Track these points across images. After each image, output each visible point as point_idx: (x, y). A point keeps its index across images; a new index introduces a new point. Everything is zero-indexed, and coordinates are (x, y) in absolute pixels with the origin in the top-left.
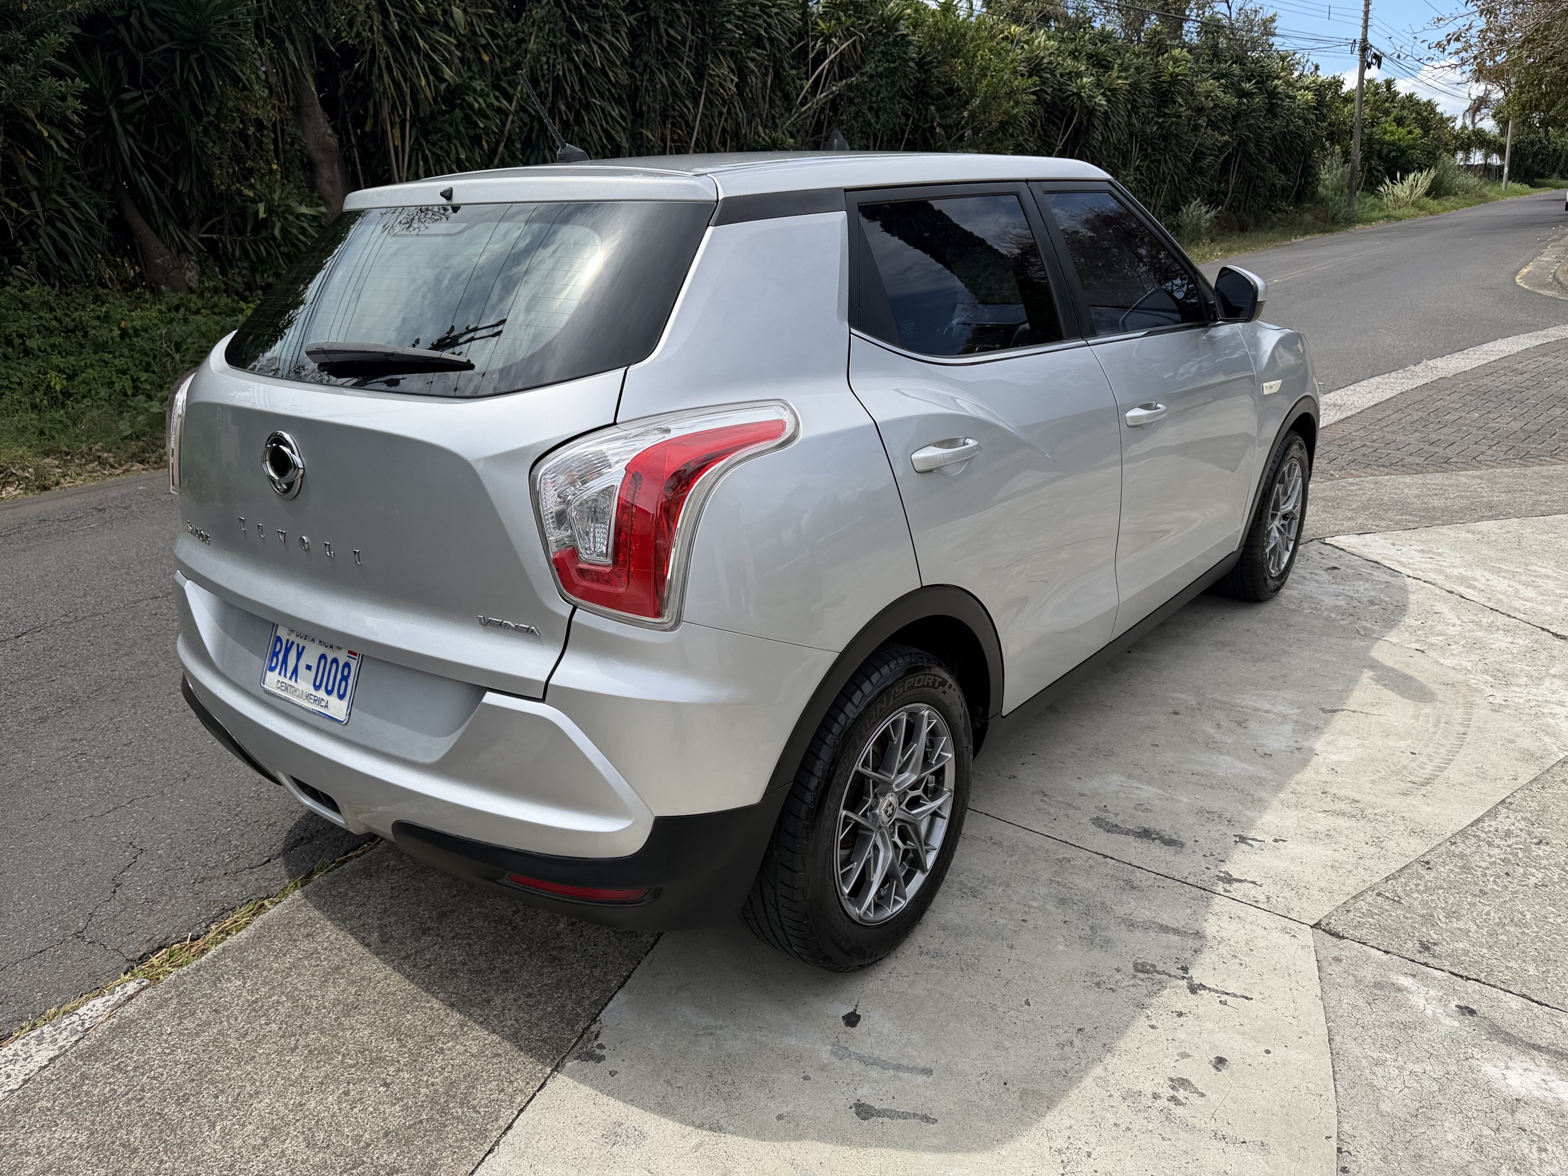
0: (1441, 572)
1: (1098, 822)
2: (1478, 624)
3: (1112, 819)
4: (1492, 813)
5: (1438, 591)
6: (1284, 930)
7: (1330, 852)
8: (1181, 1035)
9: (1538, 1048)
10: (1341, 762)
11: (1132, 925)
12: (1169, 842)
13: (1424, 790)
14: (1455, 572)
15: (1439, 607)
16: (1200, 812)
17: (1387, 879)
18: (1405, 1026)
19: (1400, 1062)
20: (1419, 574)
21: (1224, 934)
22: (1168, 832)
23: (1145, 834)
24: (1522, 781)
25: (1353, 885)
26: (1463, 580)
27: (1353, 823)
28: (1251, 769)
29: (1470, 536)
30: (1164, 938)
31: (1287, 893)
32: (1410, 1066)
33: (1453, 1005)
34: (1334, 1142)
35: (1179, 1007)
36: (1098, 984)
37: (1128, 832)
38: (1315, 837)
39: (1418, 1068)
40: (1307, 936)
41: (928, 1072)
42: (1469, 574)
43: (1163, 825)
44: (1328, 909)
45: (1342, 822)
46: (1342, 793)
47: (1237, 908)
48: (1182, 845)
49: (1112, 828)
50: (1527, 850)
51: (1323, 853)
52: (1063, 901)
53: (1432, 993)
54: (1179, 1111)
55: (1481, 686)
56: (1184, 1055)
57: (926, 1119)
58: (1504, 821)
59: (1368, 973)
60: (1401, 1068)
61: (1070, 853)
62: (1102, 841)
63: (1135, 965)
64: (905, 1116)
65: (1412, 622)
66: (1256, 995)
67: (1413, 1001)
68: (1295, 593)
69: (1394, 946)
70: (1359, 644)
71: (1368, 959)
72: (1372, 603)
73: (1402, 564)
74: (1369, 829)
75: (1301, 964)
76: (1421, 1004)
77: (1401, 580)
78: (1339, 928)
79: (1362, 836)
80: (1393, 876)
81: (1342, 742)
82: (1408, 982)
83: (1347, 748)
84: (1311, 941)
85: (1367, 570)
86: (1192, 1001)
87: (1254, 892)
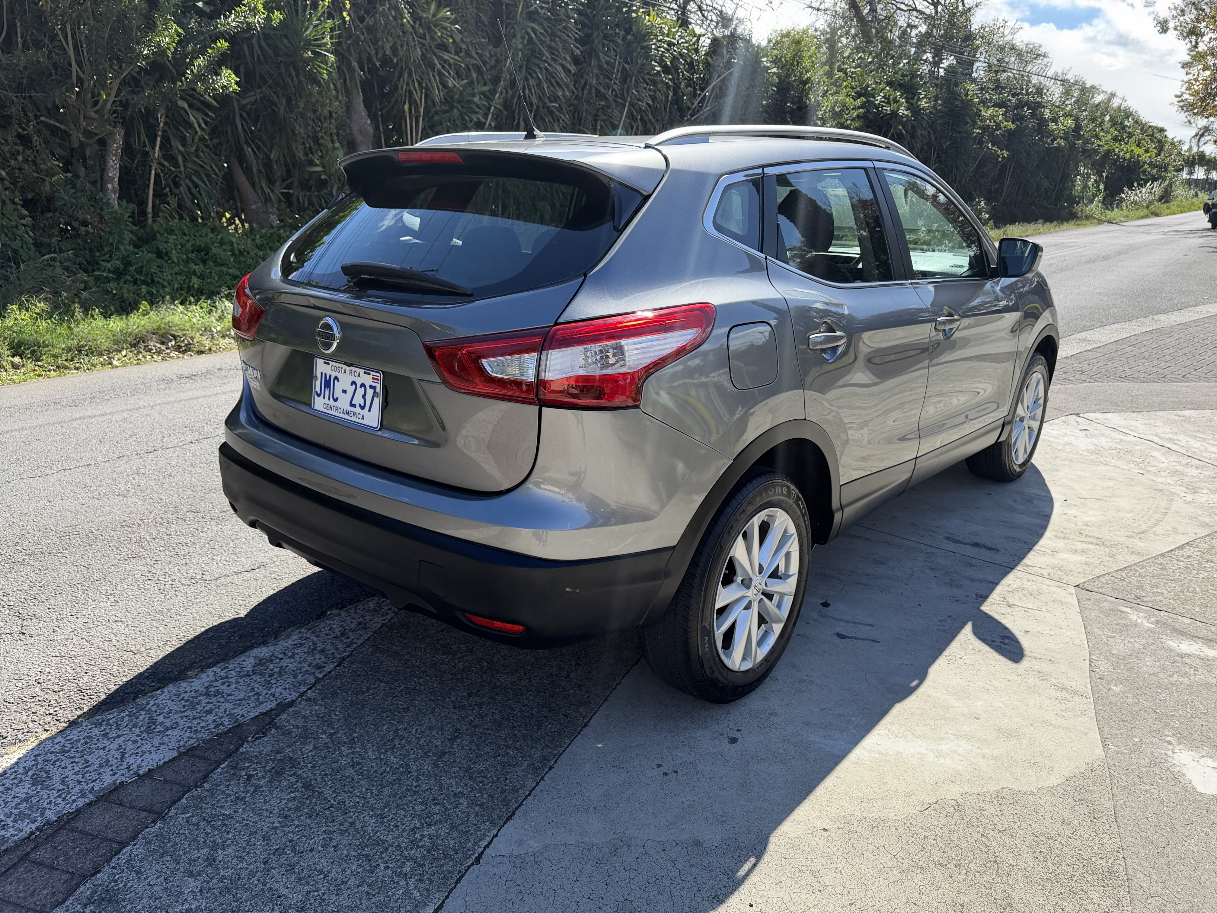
0: (1157, 436)
1: (947, 538)
2: (1180, 463)
3: (957, 538)
4: (1181, 547)
5: (1154, 445)
6: (1059, 587)
7: (1084, 558)
9: (1198, 638)
10: (1090, 521)
11: (973, 580)
12: (990, 549)
13: (1140, 536)
14: (1166, 436)
15: (1154, 453)
16: (1007, 538)
17: (1117, 571)
18: (1126, 625)
19: (1123, 637)
20: (1142, 436)
21: (1024, 586)
22: (989, 545)
23: (977, 545)
24: (1199, 536)
25: (1098, 572)
26: (1171, 440)
27: (1098, 547)
29: (1177, 418)
30: (991, 586)
31: (1059, 572)
32: (1128, 639)
33: (1153, 619)
34: (1088, 662)
35: (1002, 611)
36: (957, 601)
37: (966, 544)
38: (1075, 552)
39: (1132, 640)
40: (1073, 590)
41: (872, 626)
42: (1175, 437)
43: (988, 542)
44: (1082, 580)
45: (1091, 547)
46: (1091, 534)
47: (1031, 577)
48: (998, 551)
49: (957, 542)
50: (1200, 563)
51: (1080, 558)
52: (933, 569)
53: (1141, 614)
54: (1006, 646)
55: (1178, 492)
57: (875, 641)
58: (1187, 551)
59: (1106, 605)
60: (1123, 640)
61: (933, 550)
62: (951, 546)
63: (976, 595)
64: (863, 639)
65: (1136, 459)
66: (1044, 609)
67: (1130, 616)
68: (1060, 441)
69: (1120, 596)
70: (1102, 468)
71: (1106, 600)
72: (1110, 449)
73: (1131, 430)
74: (1107, 550)
75: (1068, 600)
76: (1135, 618)
77: (1130, 438)
78: (1090, 588)
79: (1103, 553)
80: (1121, 570)
81: (1091, 512)
82: (1128, 610)
83: (1094, 515)
84: (1074, 592)
85: (1107, 432)
86: (1009, 610)
87: (1040, 571)
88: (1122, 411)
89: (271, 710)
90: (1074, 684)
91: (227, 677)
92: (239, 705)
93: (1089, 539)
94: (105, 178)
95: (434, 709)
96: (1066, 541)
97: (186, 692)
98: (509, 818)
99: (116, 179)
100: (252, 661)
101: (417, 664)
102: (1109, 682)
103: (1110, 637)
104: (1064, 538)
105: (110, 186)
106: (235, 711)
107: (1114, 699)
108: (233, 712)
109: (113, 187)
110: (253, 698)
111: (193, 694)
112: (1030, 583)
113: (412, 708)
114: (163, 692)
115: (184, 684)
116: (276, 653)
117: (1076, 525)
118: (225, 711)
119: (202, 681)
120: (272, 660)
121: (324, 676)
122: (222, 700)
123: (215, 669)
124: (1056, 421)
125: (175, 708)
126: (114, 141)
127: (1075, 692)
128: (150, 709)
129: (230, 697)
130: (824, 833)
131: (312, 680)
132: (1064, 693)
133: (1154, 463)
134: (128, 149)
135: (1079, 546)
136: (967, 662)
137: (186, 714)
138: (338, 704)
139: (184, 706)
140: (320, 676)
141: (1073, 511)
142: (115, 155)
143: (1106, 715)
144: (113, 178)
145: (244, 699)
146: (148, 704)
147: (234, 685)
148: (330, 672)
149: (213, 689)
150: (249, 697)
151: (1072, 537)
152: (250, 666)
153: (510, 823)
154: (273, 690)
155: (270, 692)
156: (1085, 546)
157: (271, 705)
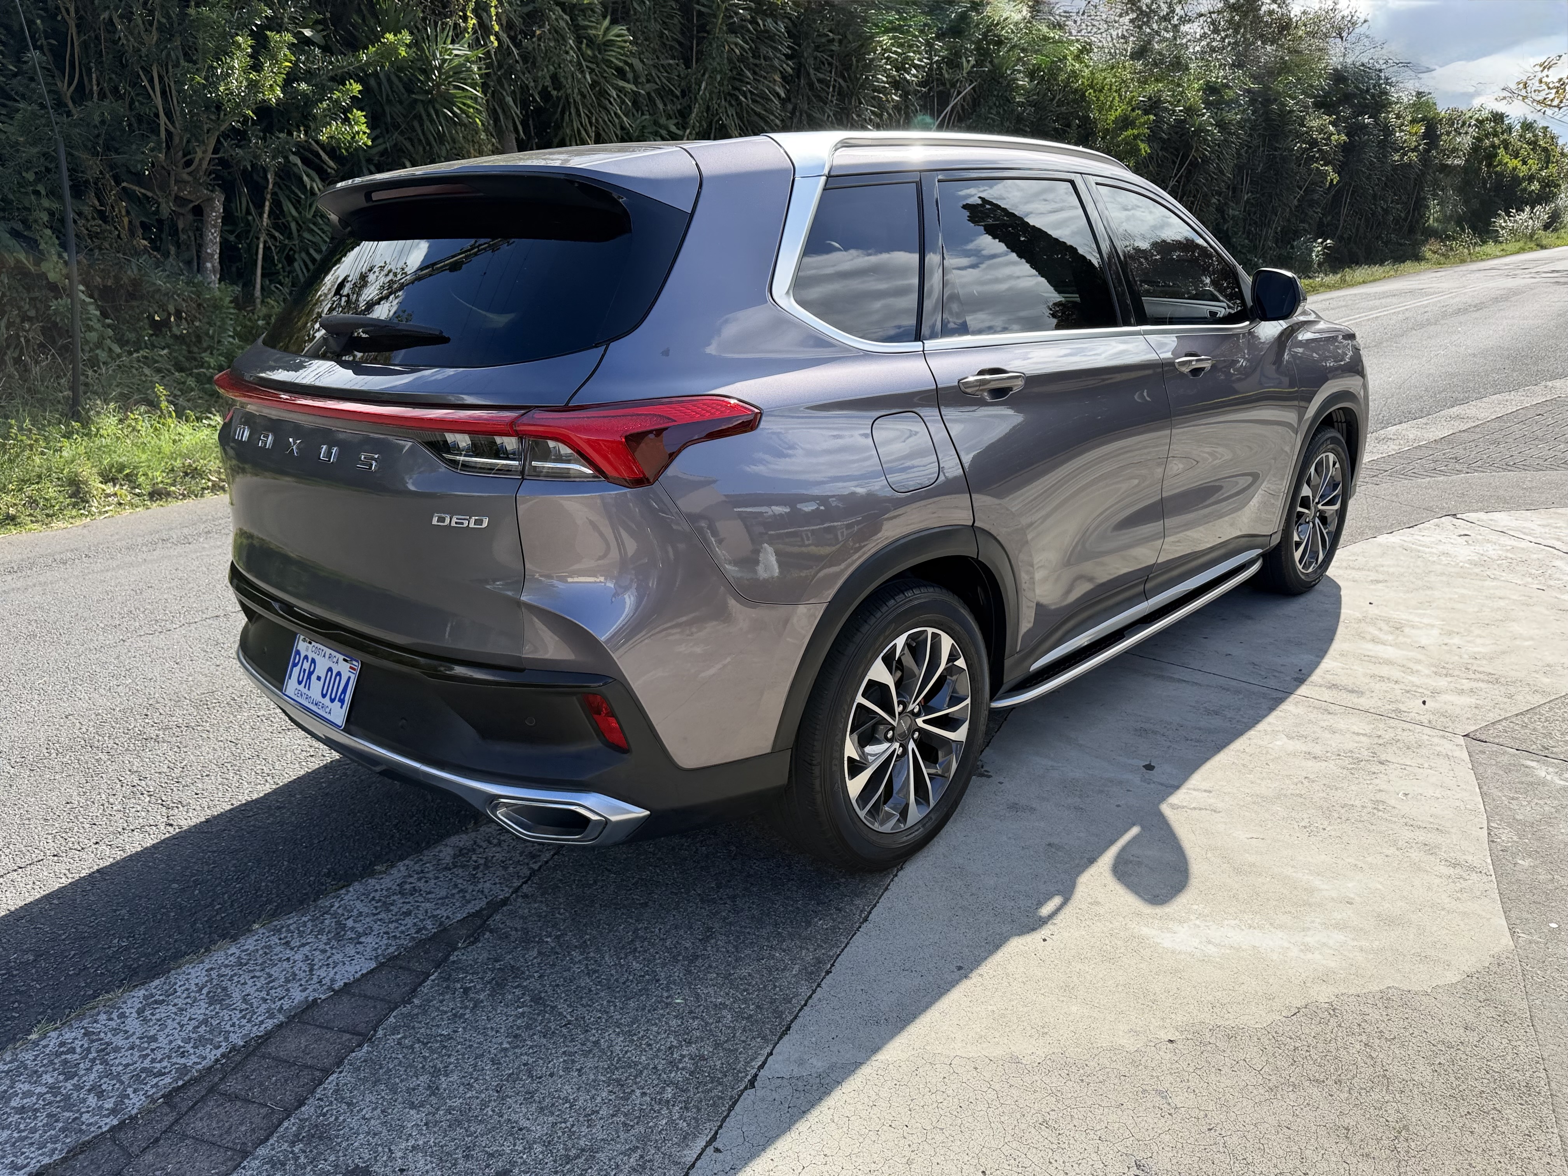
5: (1556, 552)
6: (1443, 737)
8: (1376, 781)
10: (1479, 653)
12: (1352, 691)
15: (1558, 563)
16: (1373, 676)
17: (1517, 715)
18: (1532, 783)
19: (1529, 799)
20: (1538, 540)
21: (1399, 737)
22: (1350, 686)
23: (1334, 687)
25: (1492, 716)
27: (1490, 685)
28: (1411, 654)
30: (1357, 738)
31: (1442, 719)
32: (1536, 801)
34: (1485, 831)
35: (1373, 770)
36: (1315, 758)
37: (1320, 686)
38: (1461, 692)
39: (1540, 802)
40: (1461, 741)
41: (1210, 792)
43: (1347, 683)
44: (1473, 728)
45: (1481, 685)
46: (1481, 669)
47: (1407, 726)
48: (1362, 693)
51: (1468, 700)
53: (1551, 769)
54: (1380, 813)
56: (1380, 791)
57: (1214, 811)
59: (1505, 759)
60: (1529, 802)
64: (1199, 809)
65: (1534, 571)
66: (1426, 765)
67: (1537, 772)
68: (1434, 550)
69: (1524, 747)
70: (1489, 583)
71: (1505, 753)
72: (1500, 558)
73: (1525, 534)
74: (1502, 689)
75: (1457, 754)
76: (1543, 774)
77: (1523, 544)
78: (1483, 737)
79: (1497, 692)
80: (1522, 714)
81: (1479, 641)
82: (1534, 764)
83: (1483, 645)
84: (1463, 743)
85: (1494, 537)
86: (1382, 768)
87: (1418, 718)
88: (1511, 509)
89: (482, 909)
90: (1470, 858)
91: (422, 872)
92: (443, 904)
93: (1478, 676)
94: (203, 255)
95: (678, 903)
96: (1449, 679)
97: (376, 891)
98: (784, 1033)
99: (216, 256)
100: (449, 850)
101: (651, 850)
102: (1514, 855)
103: (1513, 799)
104: (1446, 676)
105: (209, 265)
106: (438, 912)
107: (1522, 876)
108: (435, 913)
109: (213, 266)
110: (457, 896)
111: (385, 893)
112: (1405, 733)
113: (650, 903)
114: (348, 891)
115: (372, 882)
116: (478, 841)
117: (1461, 657)
118: (426, 912)
119: (392, 877)
120: (474, 850)
121: (540, 867)
122: (421, 899)
123: (406, 862)
124: (1427, 525)
125: (366, 910)
126: (213, 209)
127: (1472, 869)
128: (336, 913)
129: (429, 896)
130: (1170, 1045)
131: (526, 872)
132: (1458, 870)
133: (1557, 576)
134: (228, 217)
135: (1467, 685)
136: (1333, 833)
137: (379, 917)
138: (561, 900)
139: (376, 908)
140: (536, 867)
141: (1456, 640)
142: (214, 226)
143: (1513, 895)
144: (212, 255)
145: (447, 897)
146: (332, 906)
147: (433, 881)
148: (547, 862)
149: (407, 886)
150: (453, 895)
151: (1456, 673)
152: (448, 858)
153: (786, 1038)
154: (480, 886)
155: (477, 889)
156: (1474, 685)
157: (480, 904)
